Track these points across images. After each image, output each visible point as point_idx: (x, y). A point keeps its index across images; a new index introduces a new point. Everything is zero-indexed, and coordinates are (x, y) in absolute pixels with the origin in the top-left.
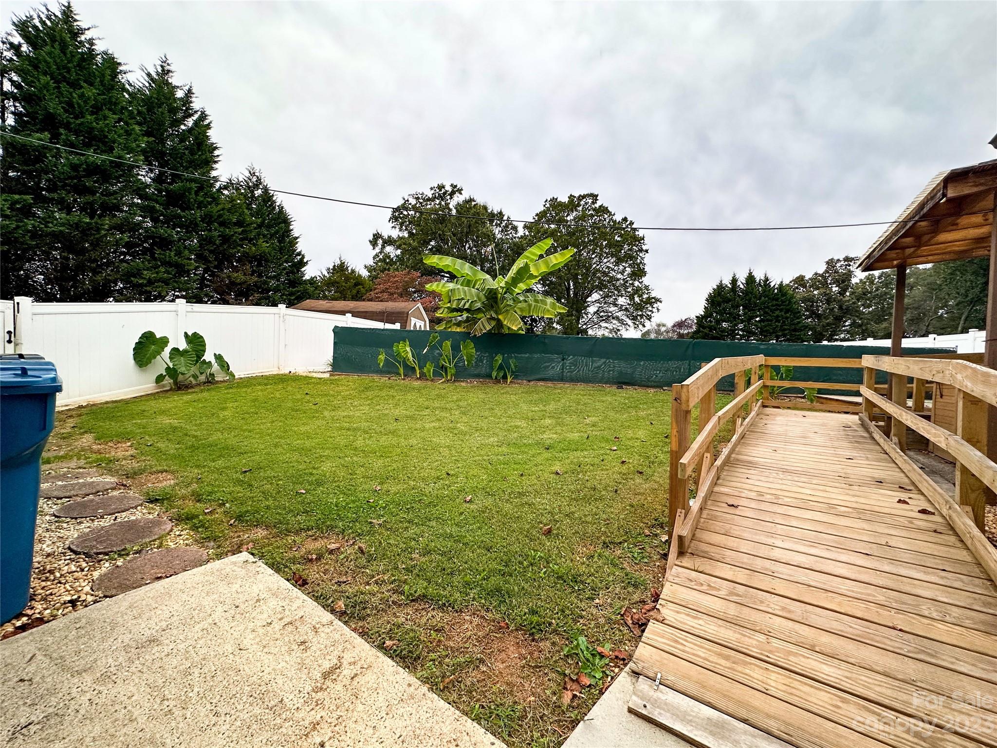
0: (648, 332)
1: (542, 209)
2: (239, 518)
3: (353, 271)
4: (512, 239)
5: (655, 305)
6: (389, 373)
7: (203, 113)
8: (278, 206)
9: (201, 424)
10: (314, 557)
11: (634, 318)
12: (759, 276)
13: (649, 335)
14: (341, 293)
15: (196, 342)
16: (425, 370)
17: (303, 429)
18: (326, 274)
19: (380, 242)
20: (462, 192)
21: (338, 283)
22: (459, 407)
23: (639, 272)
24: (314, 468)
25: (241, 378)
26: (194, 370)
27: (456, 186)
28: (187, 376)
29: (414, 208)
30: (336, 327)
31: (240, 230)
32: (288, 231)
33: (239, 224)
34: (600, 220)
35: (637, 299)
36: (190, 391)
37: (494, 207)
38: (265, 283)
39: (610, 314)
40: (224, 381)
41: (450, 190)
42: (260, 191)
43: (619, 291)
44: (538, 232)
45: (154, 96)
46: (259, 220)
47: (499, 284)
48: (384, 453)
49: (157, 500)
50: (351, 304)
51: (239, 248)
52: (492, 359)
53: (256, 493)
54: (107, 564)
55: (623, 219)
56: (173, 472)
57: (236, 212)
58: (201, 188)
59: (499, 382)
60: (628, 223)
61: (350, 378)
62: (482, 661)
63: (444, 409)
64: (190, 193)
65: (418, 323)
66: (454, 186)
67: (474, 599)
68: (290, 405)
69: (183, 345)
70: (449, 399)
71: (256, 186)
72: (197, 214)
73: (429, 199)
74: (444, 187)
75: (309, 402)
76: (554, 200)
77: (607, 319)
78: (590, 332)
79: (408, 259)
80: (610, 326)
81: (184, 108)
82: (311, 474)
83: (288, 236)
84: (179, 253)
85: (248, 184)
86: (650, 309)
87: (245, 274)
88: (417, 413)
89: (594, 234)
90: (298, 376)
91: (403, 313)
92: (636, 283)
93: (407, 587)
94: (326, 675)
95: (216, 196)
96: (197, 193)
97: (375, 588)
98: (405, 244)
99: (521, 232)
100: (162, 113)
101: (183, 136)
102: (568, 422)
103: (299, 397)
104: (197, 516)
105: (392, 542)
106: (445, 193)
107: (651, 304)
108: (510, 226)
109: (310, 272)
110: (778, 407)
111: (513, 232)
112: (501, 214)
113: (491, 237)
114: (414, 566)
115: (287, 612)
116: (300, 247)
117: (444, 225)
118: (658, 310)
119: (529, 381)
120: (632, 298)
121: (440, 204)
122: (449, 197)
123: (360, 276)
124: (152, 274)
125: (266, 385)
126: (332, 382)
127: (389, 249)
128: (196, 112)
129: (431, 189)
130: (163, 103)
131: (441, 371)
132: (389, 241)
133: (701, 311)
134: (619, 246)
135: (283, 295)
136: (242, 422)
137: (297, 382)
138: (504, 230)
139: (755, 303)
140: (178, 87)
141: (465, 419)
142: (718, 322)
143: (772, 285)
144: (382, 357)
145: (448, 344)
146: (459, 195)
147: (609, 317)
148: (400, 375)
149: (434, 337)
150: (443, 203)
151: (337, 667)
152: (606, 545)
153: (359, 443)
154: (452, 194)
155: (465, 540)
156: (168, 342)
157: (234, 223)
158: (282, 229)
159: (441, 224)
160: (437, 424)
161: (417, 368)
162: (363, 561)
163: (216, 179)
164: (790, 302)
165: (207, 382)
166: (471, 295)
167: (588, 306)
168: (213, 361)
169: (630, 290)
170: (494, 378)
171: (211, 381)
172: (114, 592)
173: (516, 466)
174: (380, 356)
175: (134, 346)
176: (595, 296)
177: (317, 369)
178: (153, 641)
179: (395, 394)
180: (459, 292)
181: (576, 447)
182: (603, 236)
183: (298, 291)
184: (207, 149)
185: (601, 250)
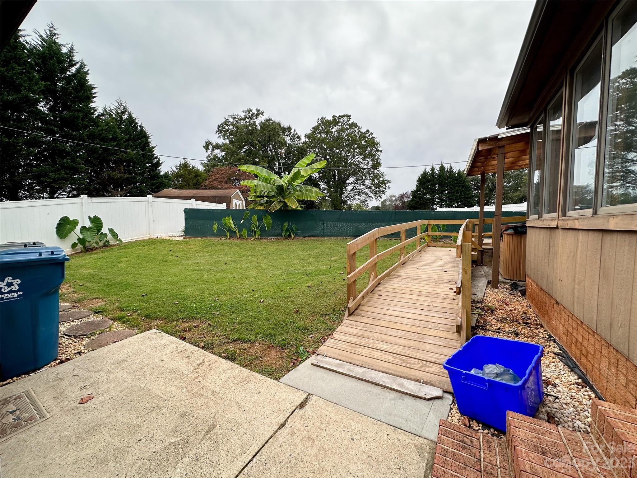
0: (385, 201)
1: (316, 124)
2: (147, 316)
3: (193, 167)
4: (297, 144)
5: (387, 185)
6: (221, 235)
7: (82, 63)
8: (140, 126)
9: (108, 272)
10: (188, 329)
11: (375, 193)
12: (447, 166)
13: (386, 203)
14: (186, 182)
15: (96, 222)
16: (242, 233)
17: (171, 271)
18: (175, 170)
19: (210, 147)
20: (264, 114)
21: (184, 176)
22: (262, 254)
23: (377, 165)
24: (181, 292)
25: (126, 243)
26: (96, 239)
27: (259, 110)
28: (91, 243)
29: (232, 124)
30: (186, 209)
31: (115, 143)
32: (148, 143)
33: (114, 139)
34: (353, 132)
35: (376, 181)
36: (94, 252)
37: (285, 124)
38: (134, 178)
39: (360, 191)
40: (115, 245)
41: (256, 113)
42: (126, 116)
43: (365, 176)
44: (314, 139)
45: (47, 52)
46: (128, 136)
47: (284, 180)
48: (218, 282)
49: (99, 312)
50: (194, 192)
51: (115, 155)
52: (282, 225)
53: (153, 305)
54: (87, 339)
55: (366, 131)
56: (102, 299)
57: (111, 131)
58: (86, 115)
59: (287, 238)
60: (370, 133)
61: (197, 239)
62: (261, 357)
63: (253, 256)
64: (78, 119)
65: (238, 203)
66: (258, 110)
67: (260, 338)
68: (160, 258)
69: (88, 224)
70: (257, 250)
71: (123, 113)
72: (84, 133)
73: (242, 119)
74: (251, 111)
75: (172, 255)
76: (323, 119)
77: (359, 194)
78: (349, 202)
79: (230, 158)
80: (361, 198)
81: (69, 60)
82: (180, 294)
83: (148, 146)
84: (73, 160)
85: (117, 111)
86: (384, 187)
87: (120, 173)
88: (238, 259)
89: (349, 140)
90: (163, 239)
91: (227, 196)
92: (376, 171)
93: (231, 336)
94: (198, 365)
95: (96, 121)
96: (83, 120)
97: (217, 338)
98: (227, 149)
99: (303, 139)
100: (53, 64)
101: (69, 80)
102: (322, 260)
103: (166, 252)
104: (124, 317)
105: (224, 320)
106: (252, 115)
107: (385, 184)
108: (296, 136)
109: (163, 169)
110: (435, 247)
111: (298, 140)
112: (289, 129)
113: (284, 143)
114: (234, 329)
115: (179, 348)
116: (156, 152)
117: (253, 136)
118: (389, 187)
119: (304, 237)
120: (373, 180)
121: (249, 122)
122: (255, 117)
123: (198, 170)
124: (56, 175)
125: (144, 246)
126: (185, 243)
127: (217, 151)
128: (77, 63)
129: (243, 112)
130: (53, 57)
131: (252, 233)
132: (217, 147)
133: (414, 188)
134: (364, 148)
135: (147, 185)
136: (133, 269)
137: (163, 243)
138: (293, 138)
139: (445, 182)
140: (63, 45)
141: (265, 261)
142: (425, 194)
143: (454, 171)
144: (215, 226)
145: (255, 217)
146: (261, 116)
147: (360, 192)
148: (227, 236)
149: (246, 214)
150: (251, 121)
151: (203, 362)
152: (322, 316)
153: (205, 277)
154: (257, 115)
155: (258, 318)
156: (78, 223)
157: (110, 139)
158: (143, 141)
159: (251, 135)
160: (249, 265)
161: (237, 232)
162: (211, 329)
163: (95, 109)
164: (464, 181)
165: (105, 246)
166: (268, 188)
167: (347, 186)
168: (108, 232)
169: (372, 175)
170: (283, 236)
171: (107, 245)
172: (96, 348)
173: (289, 285)
174: (214, 226)
175: (56, 226)
176: (351, 180)
177: (174, 234)
178: (123, 361)
179: (225, 248)
180: (260, 187)
181: (324, 273)
182: (354, 142)
183: (157, 183)
184: (88, 89)
185: (354, 150)
